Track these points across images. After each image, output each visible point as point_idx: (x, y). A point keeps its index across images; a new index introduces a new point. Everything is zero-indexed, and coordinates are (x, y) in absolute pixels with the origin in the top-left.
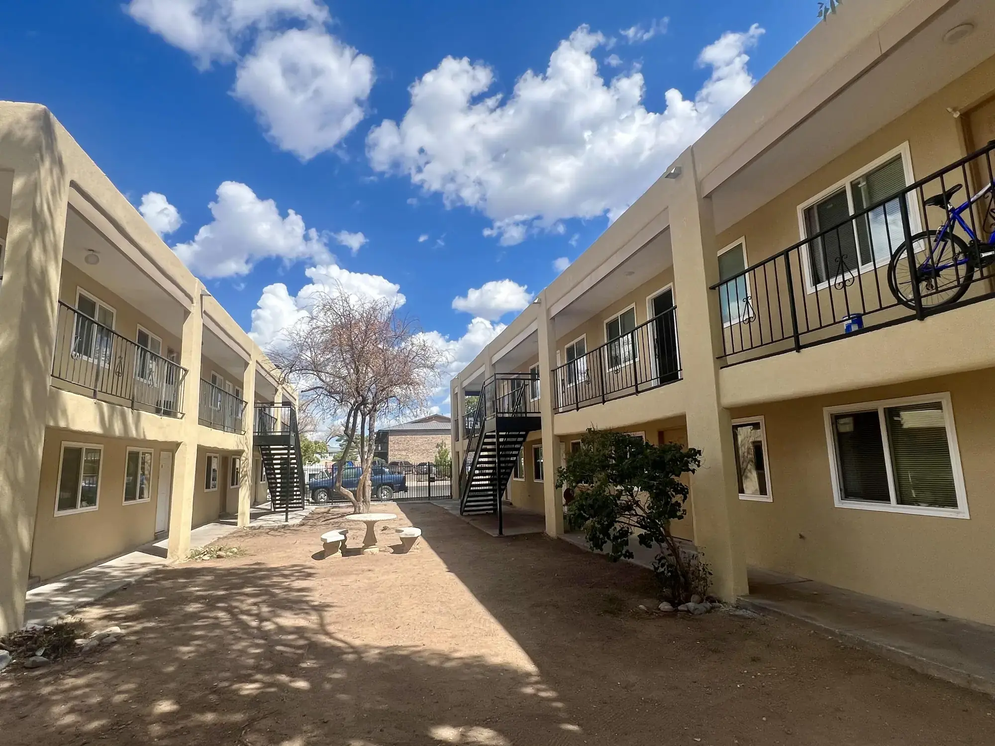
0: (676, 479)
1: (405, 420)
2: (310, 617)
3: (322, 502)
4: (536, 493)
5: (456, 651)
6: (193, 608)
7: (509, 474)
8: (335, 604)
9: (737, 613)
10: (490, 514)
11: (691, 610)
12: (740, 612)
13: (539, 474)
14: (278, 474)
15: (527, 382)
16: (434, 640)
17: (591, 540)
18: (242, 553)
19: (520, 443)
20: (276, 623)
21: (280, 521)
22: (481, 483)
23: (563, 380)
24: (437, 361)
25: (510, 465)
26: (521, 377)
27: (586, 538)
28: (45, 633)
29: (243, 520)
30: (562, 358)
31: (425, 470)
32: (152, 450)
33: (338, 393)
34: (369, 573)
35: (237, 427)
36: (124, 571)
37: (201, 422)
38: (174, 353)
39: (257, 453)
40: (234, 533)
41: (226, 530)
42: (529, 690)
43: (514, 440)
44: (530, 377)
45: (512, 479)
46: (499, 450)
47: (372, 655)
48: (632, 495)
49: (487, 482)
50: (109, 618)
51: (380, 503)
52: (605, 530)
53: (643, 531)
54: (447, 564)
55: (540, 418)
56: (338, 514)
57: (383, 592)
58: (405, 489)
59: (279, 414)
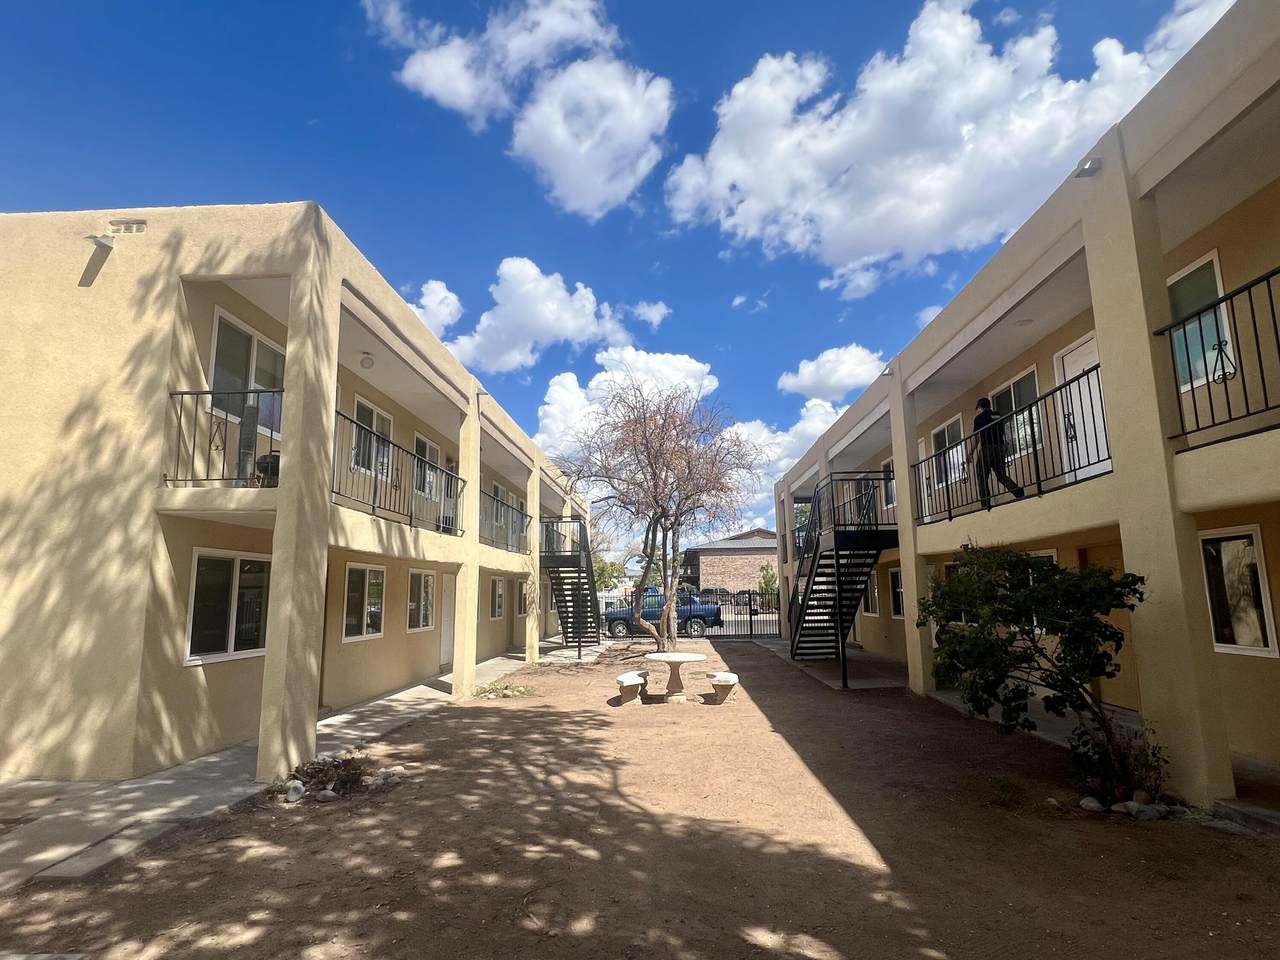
0: (1103, 619)
1: (719, 537)
2: (602, 775)
3: (620, 637)
4: (895, 633)
5: (779, 833)
6: (479, 752)
7: (856, 607)
8: (631, 761)
9: (1213, 824)
10: (832, 659)
11: (1133, 813)
12: (1220, 824)
13: (898, 609)
14: (569, 601)
15: (876, 483)
16: (752, 817)
17: (969, 700)
18: (529, 693)
19: (870, 566)
20: (565, 778)
21: (572, 657)
22: (816, 618)
23: (928, 479)
24: (755, 459)
25: (856, 595)
26: (870, 476)
27: (963, 697)
28: (335, 766)
29: (531, 655)
30: (927, 449)
31: (744, 600)
32: (433, 572)
33: (632, 503)
34: (675, 726)
35: (521, 547)
36: (410, 706)
37: (483, 540)
38: (452, 463)
39: (545, 577)
40: (523, 669)
41: (513, 665)
42: (879, 897)
43: (861, 561)
44: (882, 476)
45: (861, 615)
46: (840, 575)
47: (675, 828)
48: (1033, 640)
49: (826, 618)
50: (394, 756)
51: (686, 640)
52: (991, 688)
53: (1050, 693)
54: (771, 722)
55: (897, 531)
56: (639, 652)
57: (688, 751)
58: (721, 624)
59: (568, 530)
